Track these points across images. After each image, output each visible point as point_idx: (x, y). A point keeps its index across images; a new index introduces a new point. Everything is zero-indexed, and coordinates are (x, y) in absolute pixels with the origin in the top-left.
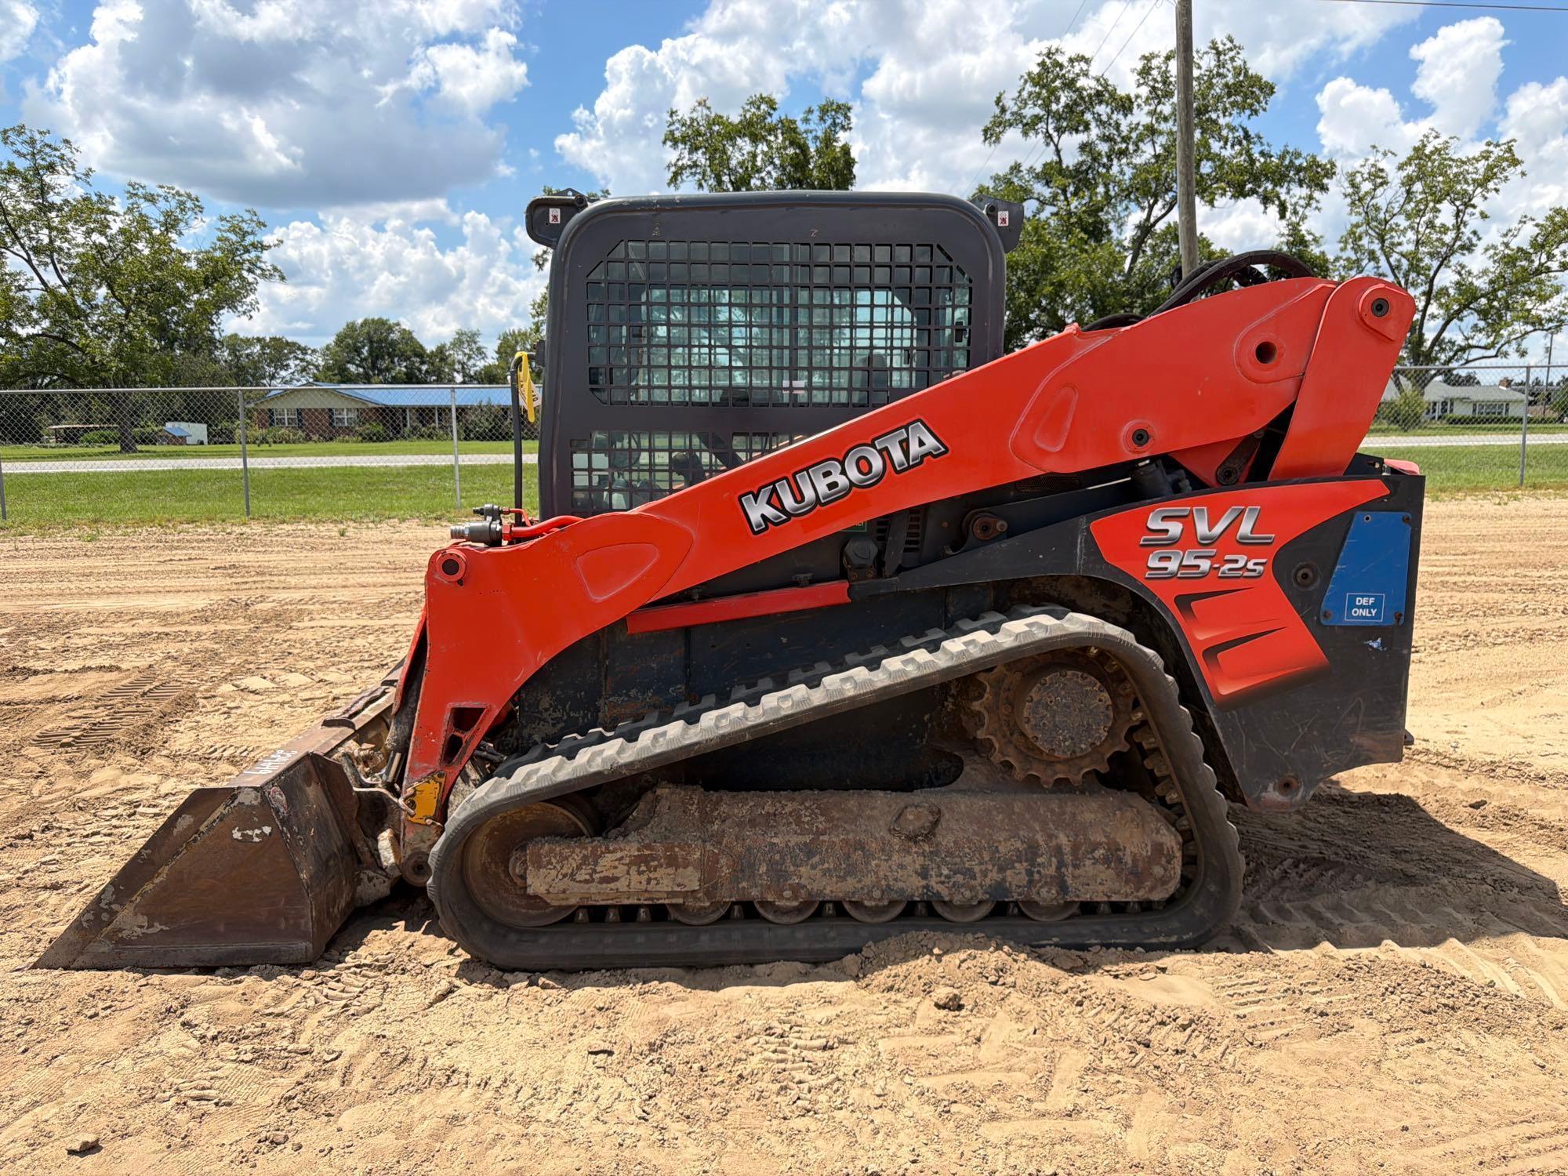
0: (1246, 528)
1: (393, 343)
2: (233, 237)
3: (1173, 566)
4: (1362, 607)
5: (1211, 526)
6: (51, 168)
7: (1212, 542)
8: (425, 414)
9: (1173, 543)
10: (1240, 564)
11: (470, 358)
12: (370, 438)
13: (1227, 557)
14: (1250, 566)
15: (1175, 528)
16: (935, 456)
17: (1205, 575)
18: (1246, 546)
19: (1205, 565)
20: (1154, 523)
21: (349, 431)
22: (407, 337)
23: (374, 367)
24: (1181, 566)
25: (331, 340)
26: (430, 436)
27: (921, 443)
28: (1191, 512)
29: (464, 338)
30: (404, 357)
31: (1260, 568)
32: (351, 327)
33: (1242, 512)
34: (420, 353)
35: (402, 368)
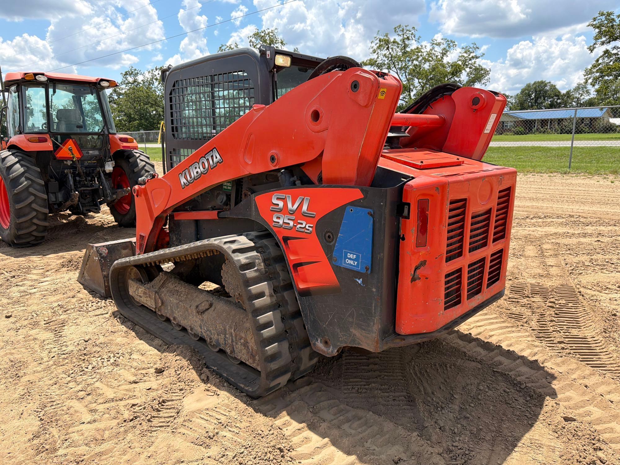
0: (305, 208)
1: (546, 92)
2: (466, 55)
3: (281, 221)
4: (350, 259)
5: (293, 206)
6: (408, 38)
7: (293, 213)
8: (544, 122)
9: (280, 211)
10: (303, 226)
11: (582, 95)
12: (517, 133)
13: (299, 221)
14: (307, 227)
15: (281, 204)
16: (220, 163)
17: (291, 228)
18: (305, 216)
19: (291, 223)
20: (275, 201)
21: (509, 130)
22: (553, 87)
23: (536, 102)
24: (284, 222)
25: (519, 92)
26: (544, 132)
27: (216, 158)
28: (286, 197)
29: (581, 86)
30: (550, 97)
31: (311, 229)
32: (528, 86)
33: (303, 199)
34: (557, 94)
35: (548, 102)
